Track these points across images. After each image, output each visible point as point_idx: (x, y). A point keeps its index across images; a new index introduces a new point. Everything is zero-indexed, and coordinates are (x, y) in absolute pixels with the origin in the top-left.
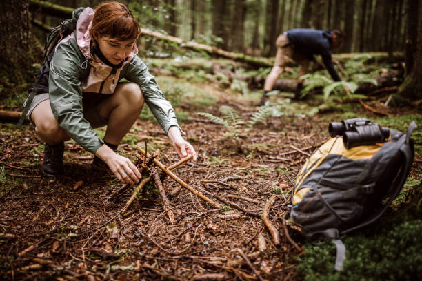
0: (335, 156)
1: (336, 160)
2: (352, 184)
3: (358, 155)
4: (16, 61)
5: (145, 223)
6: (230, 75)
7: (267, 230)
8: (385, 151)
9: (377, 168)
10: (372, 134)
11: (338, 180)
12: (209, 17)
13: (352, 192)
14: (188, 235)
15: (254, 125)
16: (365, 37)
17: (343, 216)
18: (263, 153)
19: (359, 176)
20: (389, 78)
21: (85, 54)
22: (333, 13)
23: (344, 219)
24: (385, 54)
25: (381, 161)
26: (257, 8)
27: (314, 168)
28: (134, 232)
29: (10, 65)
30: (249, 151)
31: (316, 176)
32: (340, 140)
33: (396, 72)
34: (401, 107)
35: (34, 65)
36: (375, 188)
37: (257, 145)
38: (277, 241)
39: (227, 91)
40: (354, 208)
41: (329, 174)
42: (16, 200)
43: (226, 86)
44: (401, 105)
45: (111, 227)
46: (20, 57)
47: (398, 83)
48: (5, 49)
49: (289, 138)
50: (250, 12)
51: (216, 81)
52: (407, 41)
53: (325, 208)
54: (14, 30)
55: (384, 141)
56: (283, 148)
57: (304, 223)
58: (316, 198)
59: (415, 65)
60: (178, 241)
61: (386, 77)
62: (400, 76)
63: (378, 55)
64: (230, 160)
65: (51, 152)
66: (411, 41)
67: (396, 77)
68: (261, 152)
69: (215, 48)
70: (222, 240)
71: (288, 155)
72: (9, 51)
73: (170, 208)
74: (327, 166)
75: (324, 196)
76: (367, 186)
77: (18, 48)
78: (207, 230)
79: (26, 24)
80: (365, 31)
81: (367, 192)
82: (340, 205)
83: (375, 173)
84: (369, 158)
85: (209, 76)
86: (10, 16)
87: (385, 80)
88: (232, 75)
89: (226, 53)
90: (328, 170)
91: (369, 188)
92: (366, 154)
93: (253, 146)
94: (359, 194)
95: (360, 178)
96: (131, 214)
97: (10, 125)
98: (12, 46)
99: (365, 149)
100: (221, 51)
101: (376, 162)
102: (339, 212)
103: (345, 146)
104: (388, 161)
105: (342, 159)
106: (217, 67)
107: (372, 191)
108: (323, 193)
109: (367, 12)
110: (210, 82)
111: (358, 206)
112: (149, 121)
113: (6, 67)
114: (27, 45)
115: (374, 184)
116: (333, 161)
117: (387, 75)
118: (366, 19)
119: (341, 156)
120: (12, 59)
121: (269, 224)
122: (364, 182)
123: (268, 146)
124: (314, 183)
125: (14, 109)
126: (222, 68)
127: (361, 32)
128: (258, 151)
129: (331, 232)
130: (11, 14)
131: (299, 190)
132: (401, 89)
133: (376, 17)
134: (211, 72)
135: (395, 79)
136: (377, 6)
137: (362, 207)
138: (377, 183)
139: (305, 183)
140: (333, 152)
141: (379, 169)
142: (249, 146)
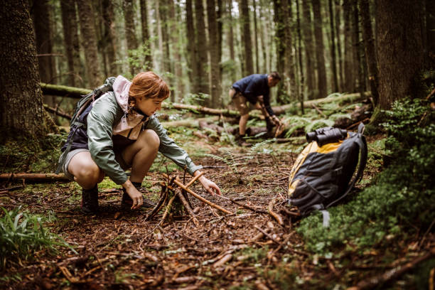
0: (313, 154)
1: (314, 156)
2: (327, 170)
3: (328, 150)
4: (34, 133)
5: (180, 229)
6: (217, 129)
7: (273, 218)
8: (345, 144)
9: (341, 156)
10: (335, 134)
11: (318, 170)
12: (186, 81)
13: (327, 176)
14: (215, 231)
15: (248, 165)
16: (339, 82)
17: (325, 195)
18: (260, 182)
19: (330, 164)
20: (362, 113)
21: (124, 110)
22: (304, 64)
23: (326, 197)
24: (358, 95)
25: (343, 151)
26: (233, 67)
27: (300, 165)
28: (173, 235)
29: (29, 137)
30: (248, 182)
31: (302, 171)
32: (315, 144)
33: (367, 106)
34: (374, 135)
35: (50, 134)
36: (342, 170)
37: (255, 176)
38: (281, 222)
39: (217, 143)
40: (331, 187)
41: (311, 167)
42: (72, 230)
43: (215, 139)
44: (374, 133)
45: (156, 232)
46: (37, 129)
47: (369, 116)
48: (24, 123)
49: (280, 169)
50: (227, 72)
51: (206, 136)
52: (370, 78)
53: (311, 191)
54: (31, 105)
55: (344, 139)
56: (277, 176)
57: (299, 205)
58: (304, 186)
59: (380, 98)
60: (209, 235)
61: (359, 112)
62: (371, 110)
63: (352, 96)
64: (233, 189)
65: (88, 196)
66: (373, 78)
67: (367, 111)
68: (259, 181)
69: (200, 107)
70: (241, 231)
71: (282, 180)
72: (27, 125)
73: (194, 216)
74: (308, 161)
75: (310, 183)
76: (336, 170)
77: (35, 121)
78: (228, 226)
79: (39, 100)
80: (338, 77)
81: (338, 174)
82: (322, 187)
83: (341, 160)
84: (335, 150)
85: (198, 132)
86: (27, 94)
87: (358, 115)
88: (220, 128)
89: (211, 110)
90: (310, 164)
91: (339, 171)
92: (333, 148)
93: (250, 178)
94: (332, 177)
95: (332, 164)
96: (167, 225)
97: (40, 185)
98: (30, 120)
99: (331, 145)
100: (206, 109)
101: (340, 152)
102: (322, 193)
103: (318, 145)
104: (347, 150)
105: (318, 154)
106: (205, 123)
107: (341, 173)
108: (309, 181)
109: (337, 59)
110: (200, 138)
111: (334, 186)
112: (155, 173)
113: (25, 138)
114: (41, 118)
115: (341, 168)
116: (311, 158)
117: (359, 110)
118: (338, 65)
119: (316, 153)
120: (30, 131)
121: (274, 214)
122: (335, 167)
123: (264, 176)
124: (301, 176)
125: (39, 172)
126: (209, 124)
127: (335, 78)
128: (256, 181)
129: (318, 206)
130: (27, 93)
131: (292, 183)
132: (372, 120)
133: (346, 62)
134: (200, 128)
135: (366, 113)
136: (345, 53)
137: (337, 187)
138: (344, 167)
139: (296, 177)
140: (312, 151)
141: (344, 156)
142: (248, 178)
